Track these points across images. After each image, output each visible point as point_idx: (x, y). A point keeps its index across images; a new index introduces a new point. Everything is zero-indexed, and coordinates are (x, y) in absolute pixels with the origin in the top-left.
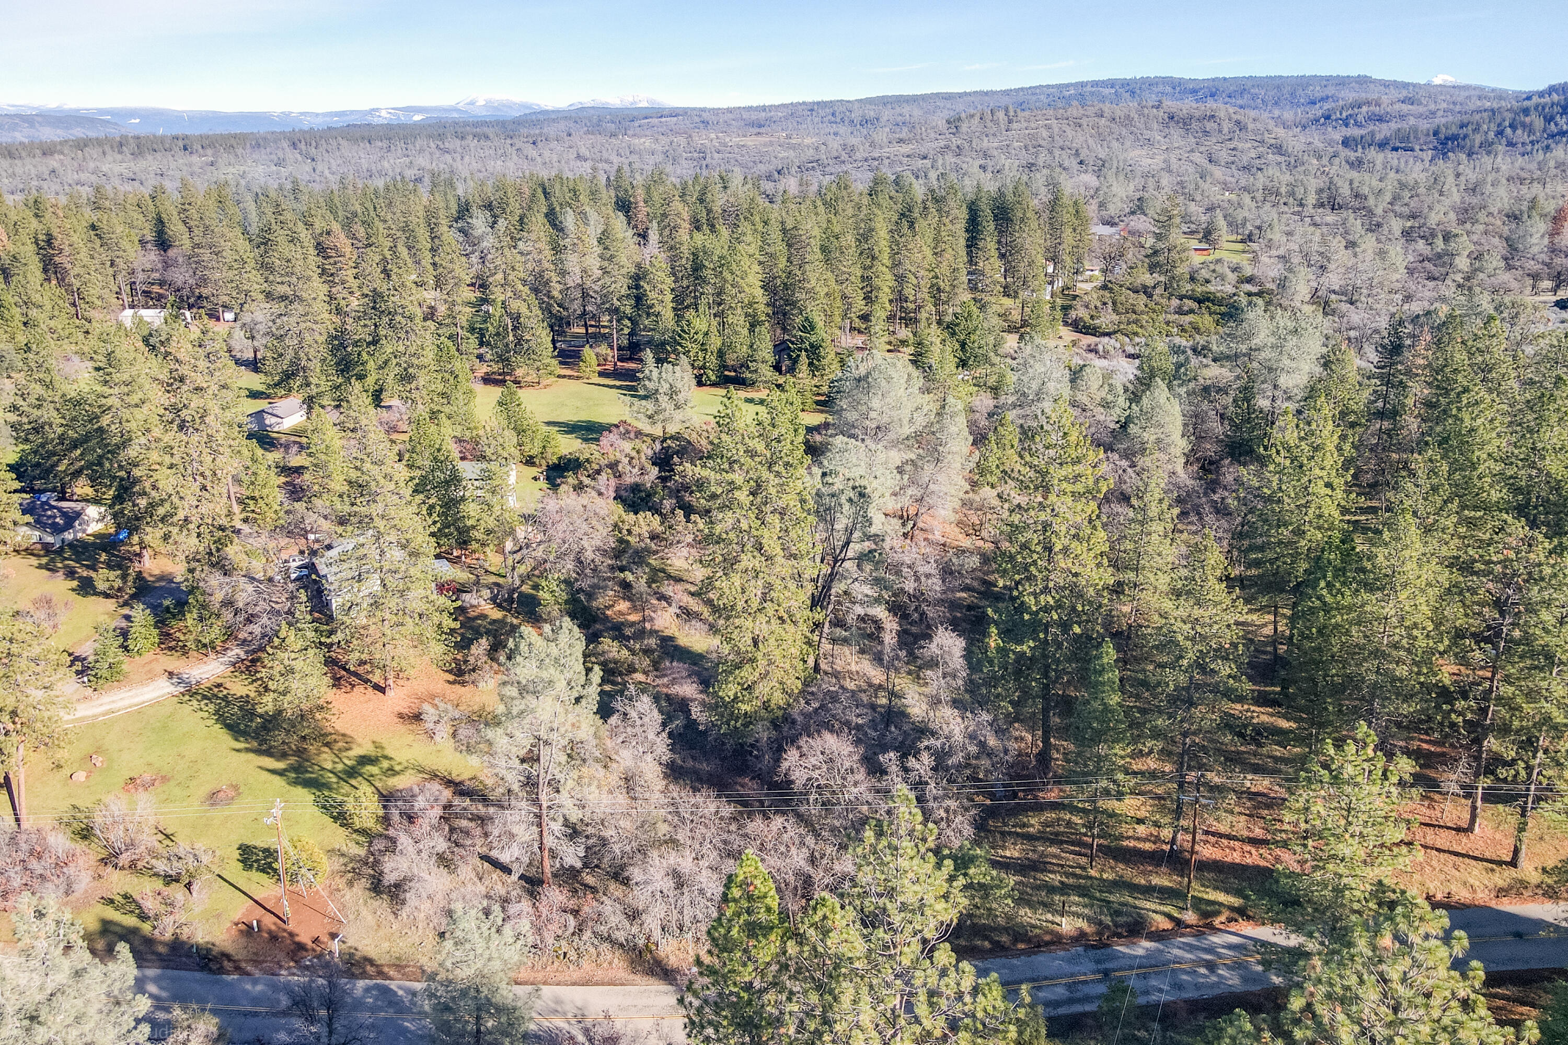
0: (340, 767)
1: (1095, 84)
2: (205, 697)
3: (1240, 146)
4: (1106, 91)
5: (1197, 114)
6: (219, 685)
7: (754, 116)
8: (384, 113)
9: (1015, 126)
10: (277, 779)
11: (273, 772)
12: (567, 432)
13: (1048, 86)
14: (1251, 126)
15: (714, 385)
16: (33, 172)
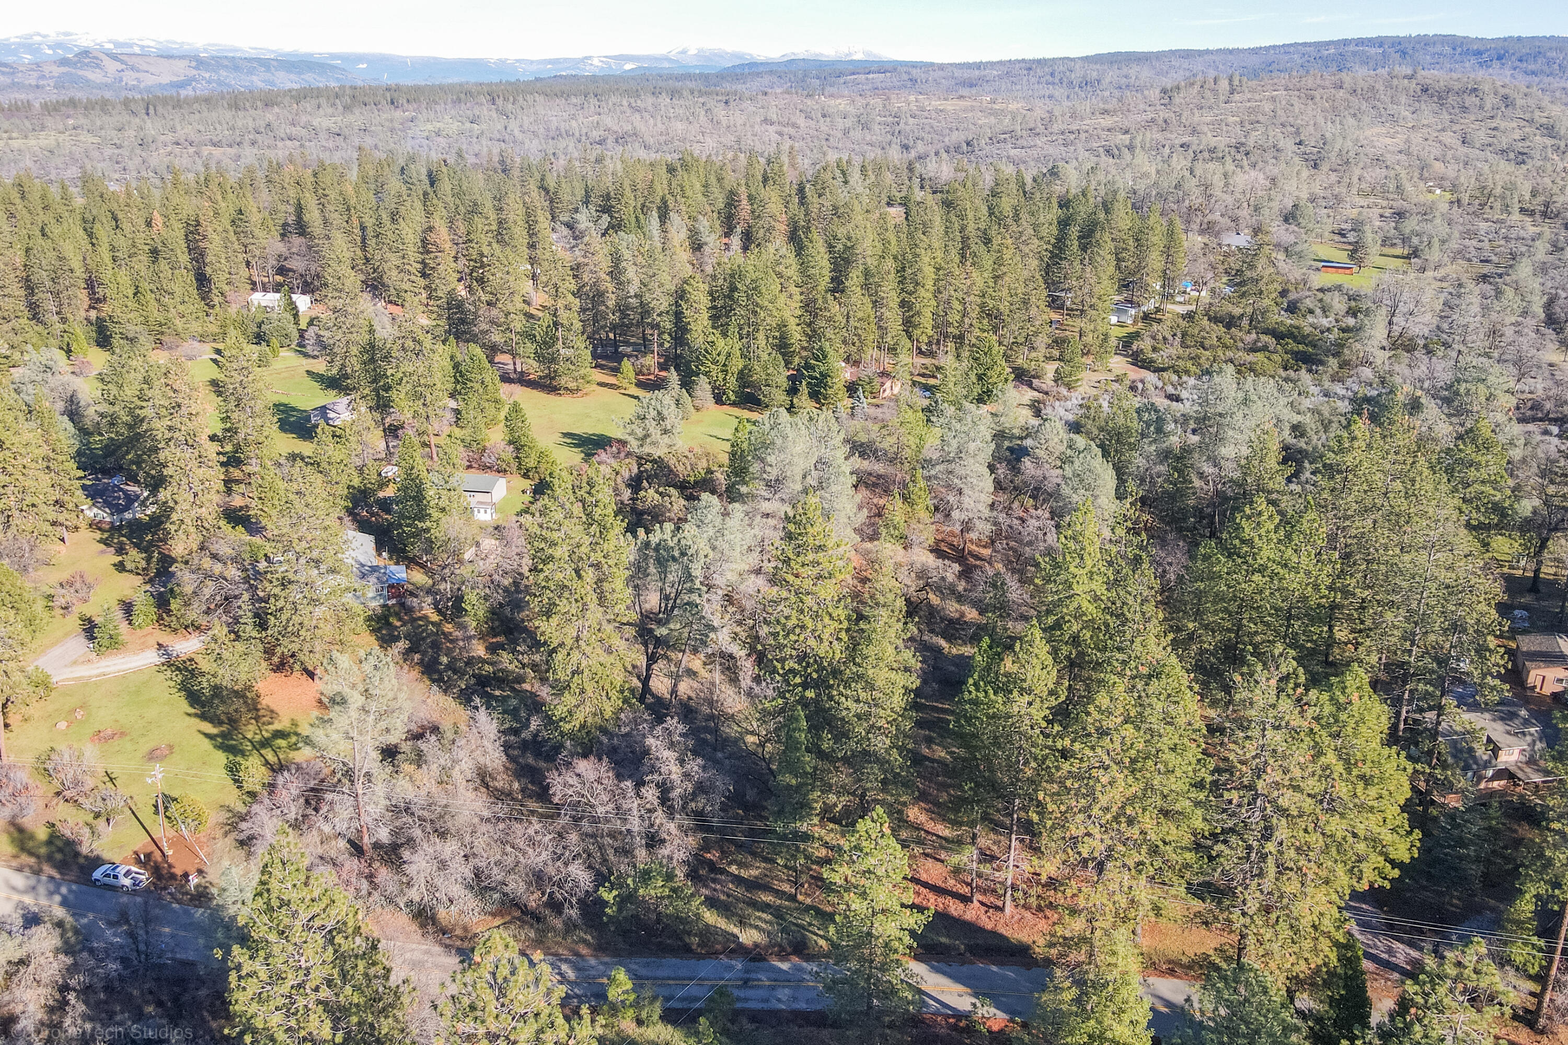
0: (258, 737)
1: (1360, 42)
2: (178, 669)
3: (1503, 125)
4: (1373, 51)
5: (1457, 86)
6: (191, 660)
7: (967, 74)
8: (596, 62)
9: (1237, 97)
10: (207, 741)
11: (207, 735)
12: (576, 446)
13: (1305, 44)
14: (1520, 102)
15: (734, 404)
16: (251, 125)
